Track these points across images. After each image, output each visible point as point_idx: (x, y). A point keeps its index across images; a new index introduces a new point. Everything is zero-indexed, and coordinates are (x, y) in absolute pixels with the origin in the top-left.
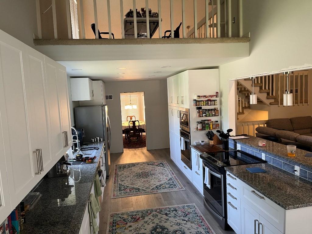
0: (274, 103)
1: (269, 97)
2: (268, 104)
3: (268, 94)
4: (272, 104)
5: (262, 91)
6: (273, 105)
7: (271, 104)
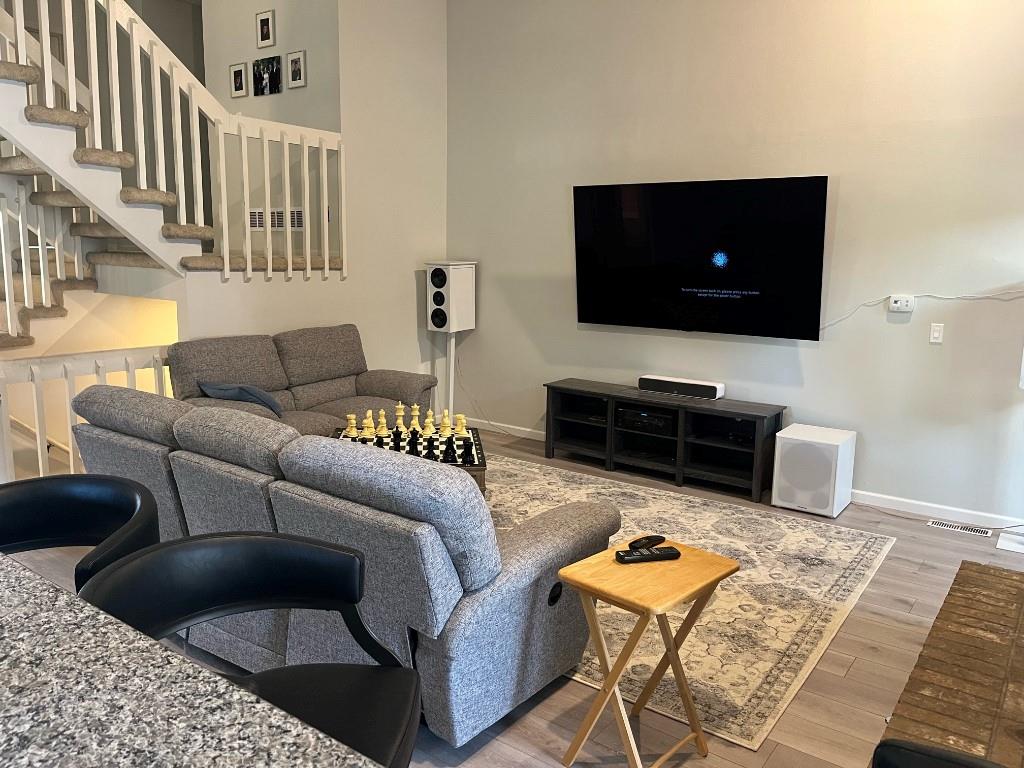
0: (200, 264)
1: (173, 229)
2: (174, 264)
3: (170, 214)
4: (190, 265)
5: (135, 195)
6: (196, 269)
7: (185, 265)
